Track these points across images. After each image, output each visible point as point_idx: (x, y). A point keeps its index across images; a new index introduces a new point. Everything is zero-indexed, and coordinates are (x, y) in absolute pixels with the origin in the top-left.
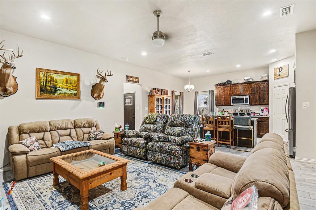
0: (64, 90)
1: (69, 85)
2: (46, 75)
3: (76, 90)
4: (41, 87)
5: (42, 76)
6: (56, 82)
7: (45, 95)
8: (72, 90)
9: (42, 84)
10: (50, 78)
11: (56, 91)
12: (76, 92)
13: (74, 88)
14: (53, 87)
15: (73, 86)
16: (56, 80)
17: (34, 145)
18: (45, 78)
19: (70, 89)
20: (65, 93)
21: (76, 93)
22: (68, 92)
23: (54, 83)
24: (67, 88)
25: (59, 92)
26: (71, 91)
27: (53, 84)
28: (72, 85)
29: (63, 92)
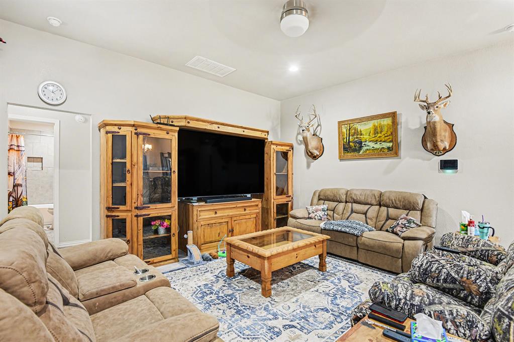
0: (372, 145)
1: (379, 135)
2: (348, 128)
3: (390, 142)
4: (344, 145)
5: (344, 130)
6: (361, 135)
7: (349, 154)
8: (384, 142)
9: (345, 140)
10: (353, 131)
11: (361, 147)
12: (390, 145)
13: (387, 138)
14: (358, 143)
15: (386, 135)
16: (361, 131)
18: (348, 133)
19: (381, 141)
20: (374, 149)
21: (391, 146)
22: (378, 146)
23: (359, 136)
24: (377, 141)
25: (364, 148)
26: (383, 143)
27: (357, 138)
28: (384, 134)
29: (371, 148)
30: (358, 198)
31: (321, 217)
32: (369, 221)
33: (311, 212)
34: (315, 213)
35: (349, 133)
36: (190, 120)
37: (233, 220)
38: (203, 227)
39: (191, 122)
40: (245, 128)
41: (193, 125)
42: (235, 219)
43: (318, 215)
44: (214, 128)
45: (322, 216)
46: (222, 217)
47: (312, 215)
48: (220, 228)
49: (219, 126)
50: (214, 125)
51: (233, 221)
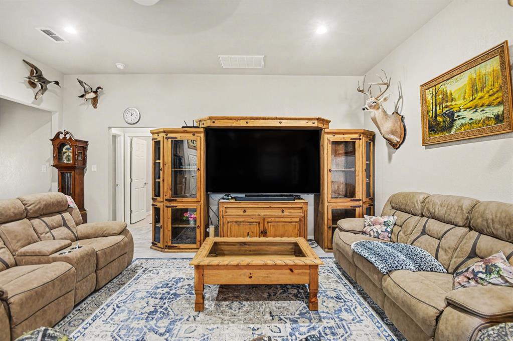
0: (468, 114)
1: (480, 94)
2: (434, 93)
3: (500, 103)
4: (429, 121)
5: (429, 98)
6: (452, 100)
7: (436, 136)
8: (489, 105)
9: (431, 115)
10: (440, 97)
11: (453, 121)
12: (499, 110)
13: (494, 97)
14: (448, 115)
15: (491, 92)
16: (451, 94)
17: (373, 227)
18: (434, 101)
19: (482, 106)
20: (472, 122)
21: (500, 113)
22: (479, 116)
23: (449, 104)
24: (476, 106)
25: (458, 123)
26: (487, 109)
27: (446, 107)
28: (488, 92)
29: (467, 120)
30: (437, 210)
31: (379, 234)
32: (441, 252)
33: (367, 224)
34: (372, 227)
35: (436, 100)
36: (215, 119)
37: (266, 221)
38: (230, 224)
39: (216, 121)
40: (282, 119)
41: (218, 124)
42: (269, 220)
43: (375, 230)
44: (243, 124)
45: (380, 232)
46: (252, 217)
47: (368, 229)
48: (250, 228)
49: (248, 121)
50: (242, 121)
51: (266, 223)
